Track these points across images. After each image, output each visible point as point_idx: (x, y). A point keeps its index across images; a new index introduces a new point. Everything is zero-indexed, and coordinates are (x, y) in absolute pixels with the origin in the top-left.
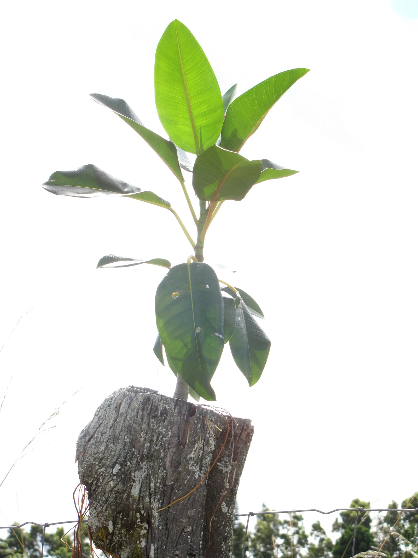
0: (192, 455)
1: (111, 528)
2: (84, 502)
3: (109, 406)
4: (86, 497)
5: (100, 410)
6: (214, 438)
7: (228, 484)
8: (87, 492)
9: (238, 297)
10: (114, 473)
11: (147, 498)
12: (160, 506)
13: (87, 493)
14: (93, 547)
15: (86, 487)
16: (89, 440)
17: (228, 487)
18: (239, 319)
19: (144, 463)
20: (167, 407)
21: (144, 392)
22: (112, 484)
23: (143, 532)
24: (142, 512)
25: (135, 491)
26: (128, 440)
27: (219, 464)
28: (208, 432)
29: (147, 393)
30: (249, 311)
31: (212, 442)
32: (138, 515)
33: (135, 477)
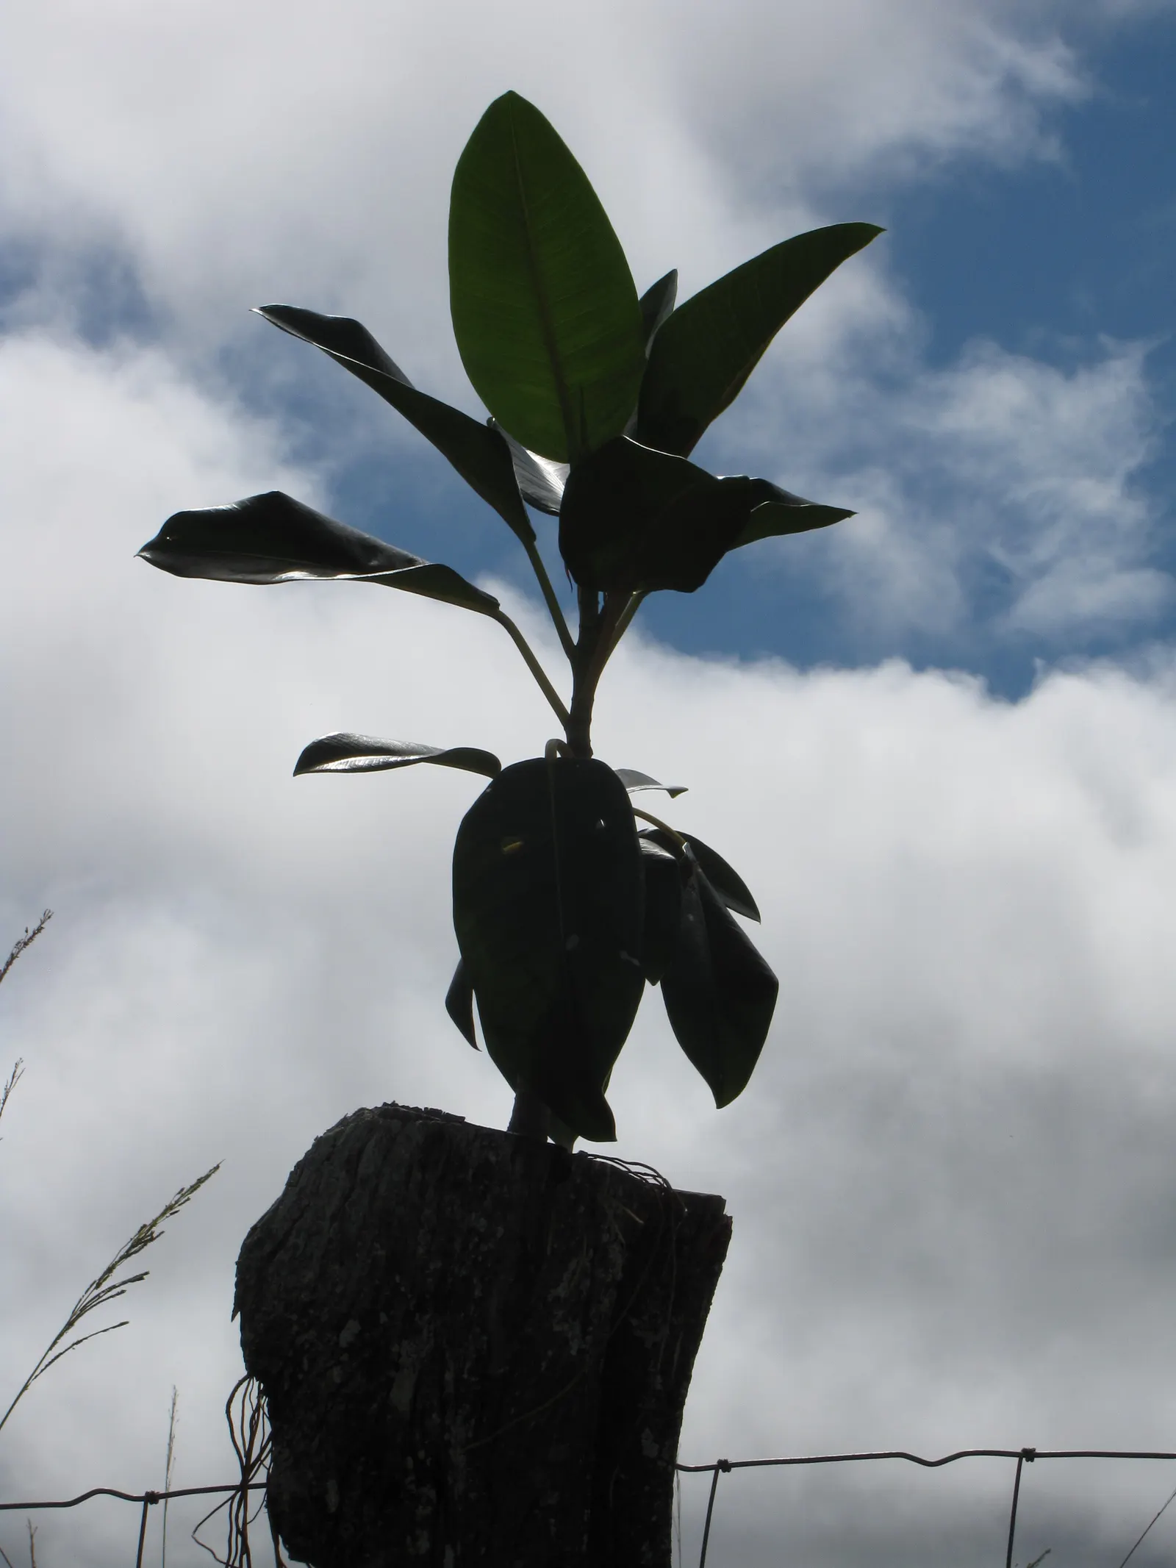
0: (561, 1291)
1: (333, 1499)
2: (257, 1426)
3: (328, 1159)
4: (264, 1413)
5: (302, 1172)
6: (622, 1245)
7: (659, 1379)
8: (264, 1401)
9: (687, 858)
10: (343, 1343)
11: (434, 1416)
12: (470, 1435)
13: (265, 1405)
14: (281, 1555)
15: (262, 1386)
16: (273, 1253)
17: (659, 1387)
18: (691, 917)
19: (427, 1317)
20: (493, 1159)
21: (427, 1118)
22: (336, 1375)
23: (423, 1511)
24: (421, 1454)
25: (402, 1396)
26: (381, 1253)
27: (634, 1322)
28: (606, 1227)
29: (433, 1120)
30: (719, 898)
31: (617, 1256)
32: (410, 1462)
33: (400, 1355)
